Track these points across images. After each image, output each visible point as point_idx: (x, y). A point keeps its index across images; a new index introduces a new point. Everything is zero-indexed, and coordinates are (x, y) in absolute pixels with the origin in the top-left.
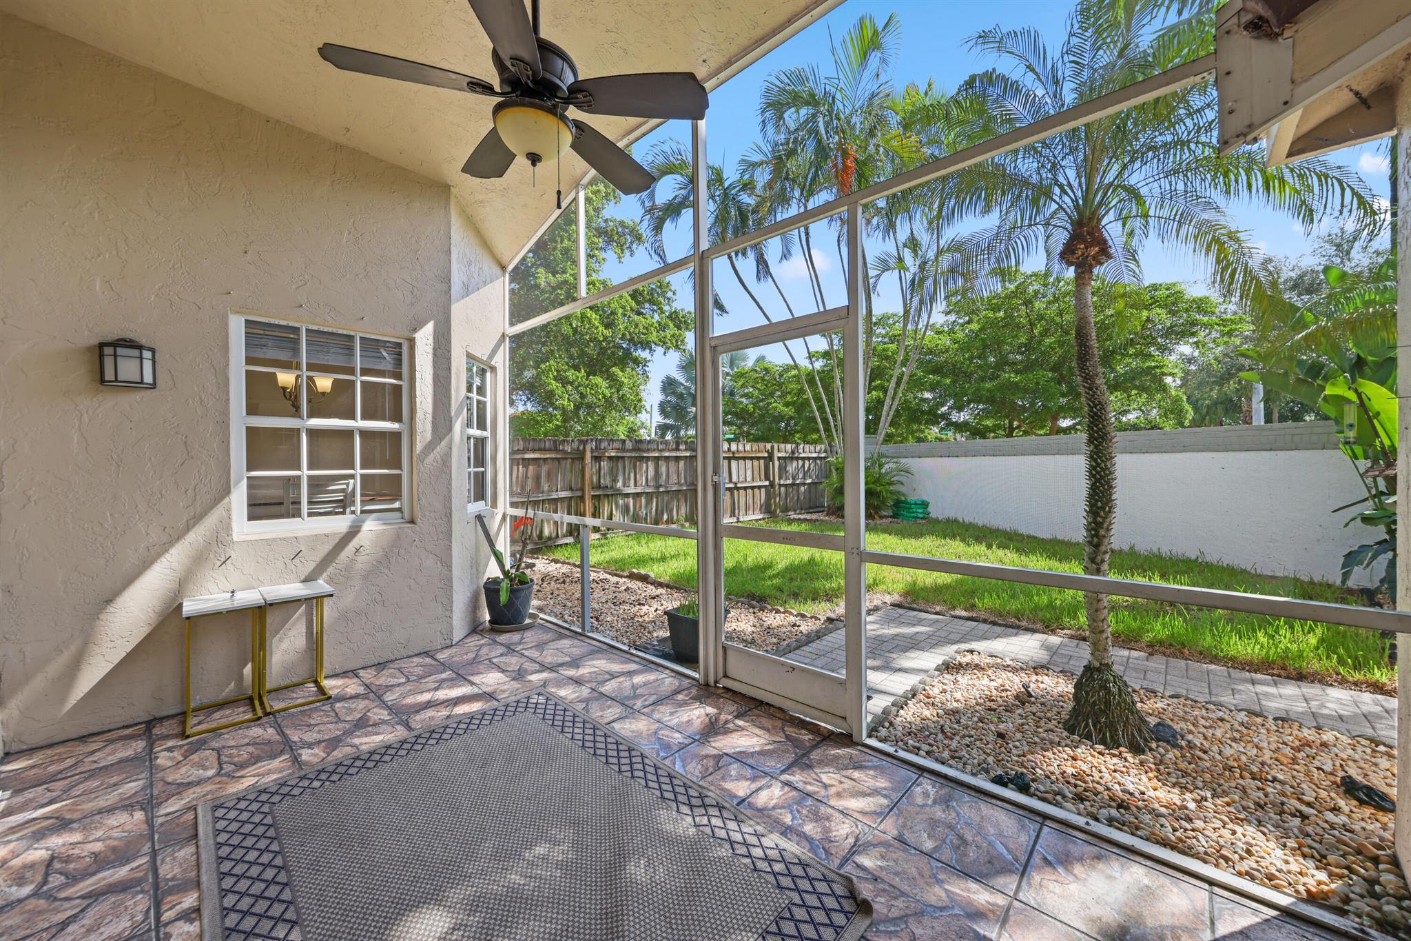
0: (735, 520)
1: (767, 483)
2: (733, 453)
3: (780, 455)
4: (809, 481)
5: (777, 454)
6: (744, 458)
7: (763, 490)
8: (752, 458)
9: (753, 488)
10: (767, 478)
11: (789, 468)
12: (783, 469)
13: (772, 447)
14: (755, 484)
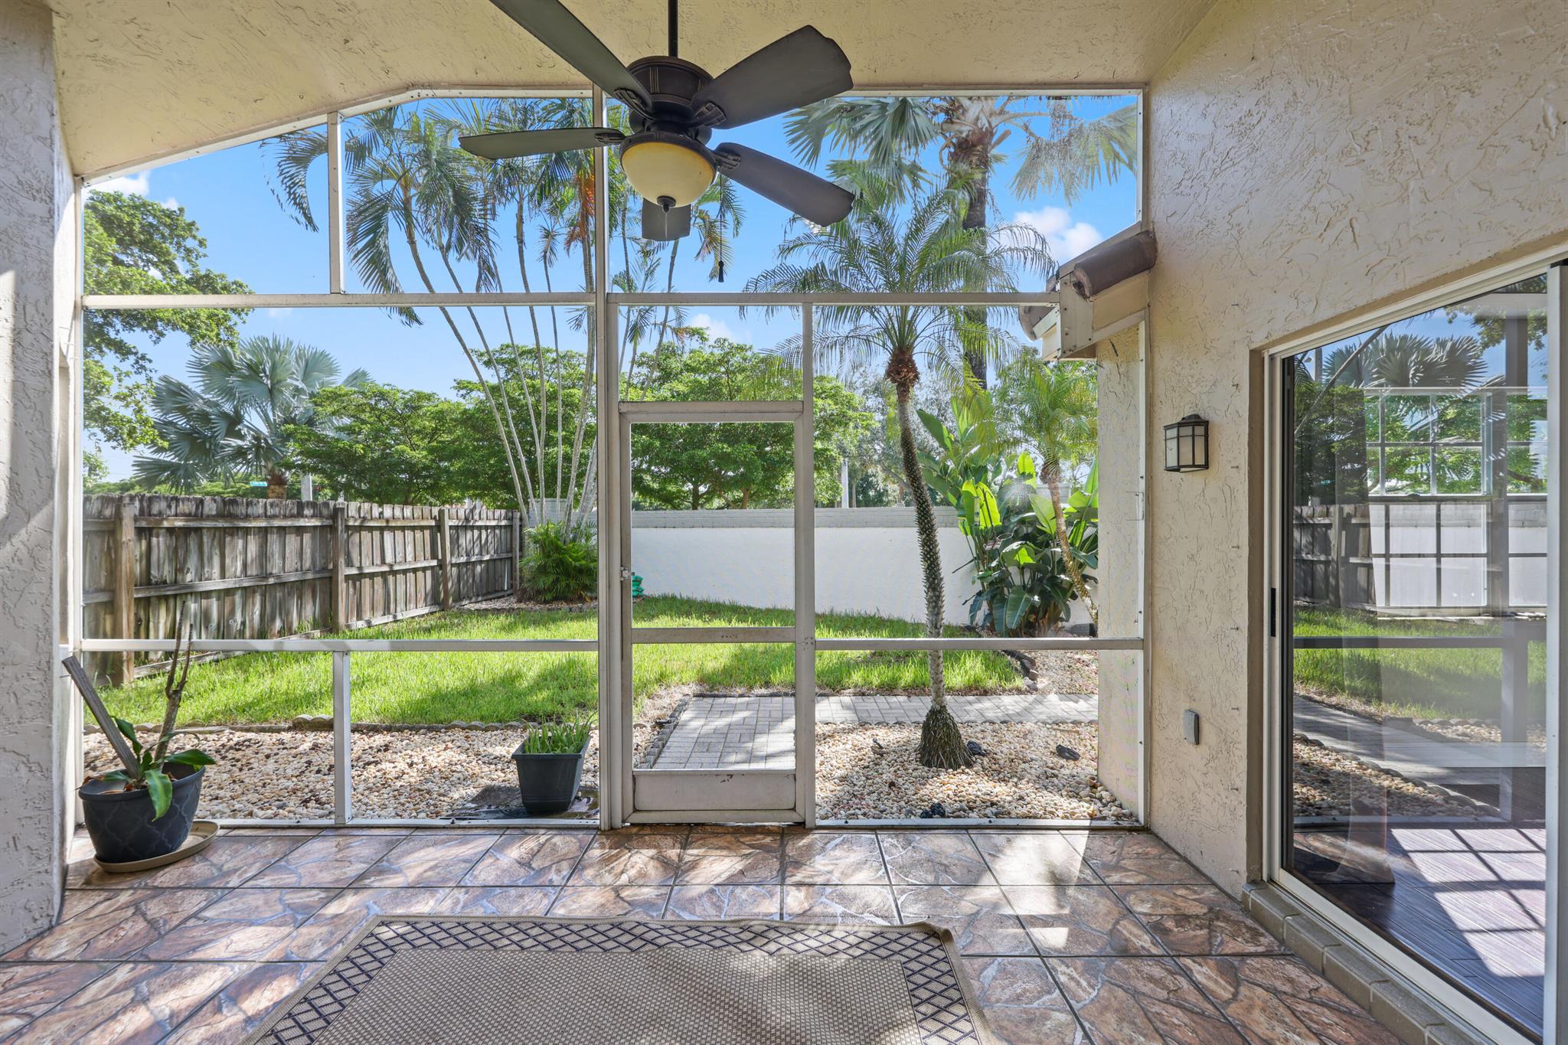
0: (391, 619)
1: (434, 563)
2: (387, 521)
3: (451, 524)
4: (487, 558)
5: (449, 523)
6: (403, 529)
7: (429, 573)
8: (413, 528)
9: (415, 570)
10: (434, 556)
11: (462, 541)
12: (455, 541)
13: (441, 512)
14: (419, 565)
